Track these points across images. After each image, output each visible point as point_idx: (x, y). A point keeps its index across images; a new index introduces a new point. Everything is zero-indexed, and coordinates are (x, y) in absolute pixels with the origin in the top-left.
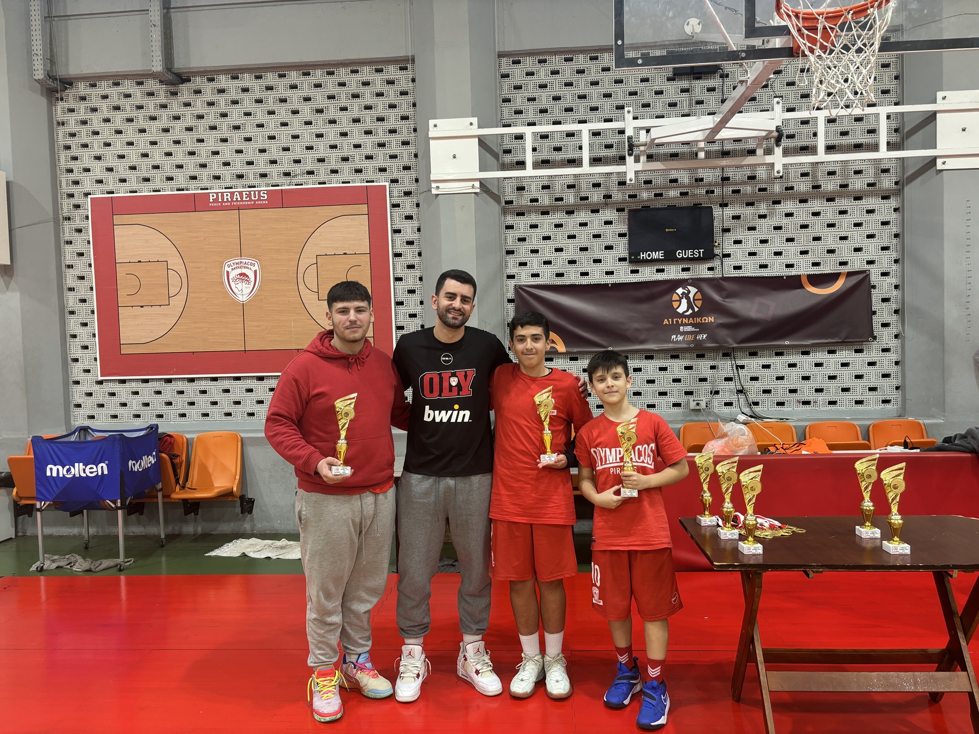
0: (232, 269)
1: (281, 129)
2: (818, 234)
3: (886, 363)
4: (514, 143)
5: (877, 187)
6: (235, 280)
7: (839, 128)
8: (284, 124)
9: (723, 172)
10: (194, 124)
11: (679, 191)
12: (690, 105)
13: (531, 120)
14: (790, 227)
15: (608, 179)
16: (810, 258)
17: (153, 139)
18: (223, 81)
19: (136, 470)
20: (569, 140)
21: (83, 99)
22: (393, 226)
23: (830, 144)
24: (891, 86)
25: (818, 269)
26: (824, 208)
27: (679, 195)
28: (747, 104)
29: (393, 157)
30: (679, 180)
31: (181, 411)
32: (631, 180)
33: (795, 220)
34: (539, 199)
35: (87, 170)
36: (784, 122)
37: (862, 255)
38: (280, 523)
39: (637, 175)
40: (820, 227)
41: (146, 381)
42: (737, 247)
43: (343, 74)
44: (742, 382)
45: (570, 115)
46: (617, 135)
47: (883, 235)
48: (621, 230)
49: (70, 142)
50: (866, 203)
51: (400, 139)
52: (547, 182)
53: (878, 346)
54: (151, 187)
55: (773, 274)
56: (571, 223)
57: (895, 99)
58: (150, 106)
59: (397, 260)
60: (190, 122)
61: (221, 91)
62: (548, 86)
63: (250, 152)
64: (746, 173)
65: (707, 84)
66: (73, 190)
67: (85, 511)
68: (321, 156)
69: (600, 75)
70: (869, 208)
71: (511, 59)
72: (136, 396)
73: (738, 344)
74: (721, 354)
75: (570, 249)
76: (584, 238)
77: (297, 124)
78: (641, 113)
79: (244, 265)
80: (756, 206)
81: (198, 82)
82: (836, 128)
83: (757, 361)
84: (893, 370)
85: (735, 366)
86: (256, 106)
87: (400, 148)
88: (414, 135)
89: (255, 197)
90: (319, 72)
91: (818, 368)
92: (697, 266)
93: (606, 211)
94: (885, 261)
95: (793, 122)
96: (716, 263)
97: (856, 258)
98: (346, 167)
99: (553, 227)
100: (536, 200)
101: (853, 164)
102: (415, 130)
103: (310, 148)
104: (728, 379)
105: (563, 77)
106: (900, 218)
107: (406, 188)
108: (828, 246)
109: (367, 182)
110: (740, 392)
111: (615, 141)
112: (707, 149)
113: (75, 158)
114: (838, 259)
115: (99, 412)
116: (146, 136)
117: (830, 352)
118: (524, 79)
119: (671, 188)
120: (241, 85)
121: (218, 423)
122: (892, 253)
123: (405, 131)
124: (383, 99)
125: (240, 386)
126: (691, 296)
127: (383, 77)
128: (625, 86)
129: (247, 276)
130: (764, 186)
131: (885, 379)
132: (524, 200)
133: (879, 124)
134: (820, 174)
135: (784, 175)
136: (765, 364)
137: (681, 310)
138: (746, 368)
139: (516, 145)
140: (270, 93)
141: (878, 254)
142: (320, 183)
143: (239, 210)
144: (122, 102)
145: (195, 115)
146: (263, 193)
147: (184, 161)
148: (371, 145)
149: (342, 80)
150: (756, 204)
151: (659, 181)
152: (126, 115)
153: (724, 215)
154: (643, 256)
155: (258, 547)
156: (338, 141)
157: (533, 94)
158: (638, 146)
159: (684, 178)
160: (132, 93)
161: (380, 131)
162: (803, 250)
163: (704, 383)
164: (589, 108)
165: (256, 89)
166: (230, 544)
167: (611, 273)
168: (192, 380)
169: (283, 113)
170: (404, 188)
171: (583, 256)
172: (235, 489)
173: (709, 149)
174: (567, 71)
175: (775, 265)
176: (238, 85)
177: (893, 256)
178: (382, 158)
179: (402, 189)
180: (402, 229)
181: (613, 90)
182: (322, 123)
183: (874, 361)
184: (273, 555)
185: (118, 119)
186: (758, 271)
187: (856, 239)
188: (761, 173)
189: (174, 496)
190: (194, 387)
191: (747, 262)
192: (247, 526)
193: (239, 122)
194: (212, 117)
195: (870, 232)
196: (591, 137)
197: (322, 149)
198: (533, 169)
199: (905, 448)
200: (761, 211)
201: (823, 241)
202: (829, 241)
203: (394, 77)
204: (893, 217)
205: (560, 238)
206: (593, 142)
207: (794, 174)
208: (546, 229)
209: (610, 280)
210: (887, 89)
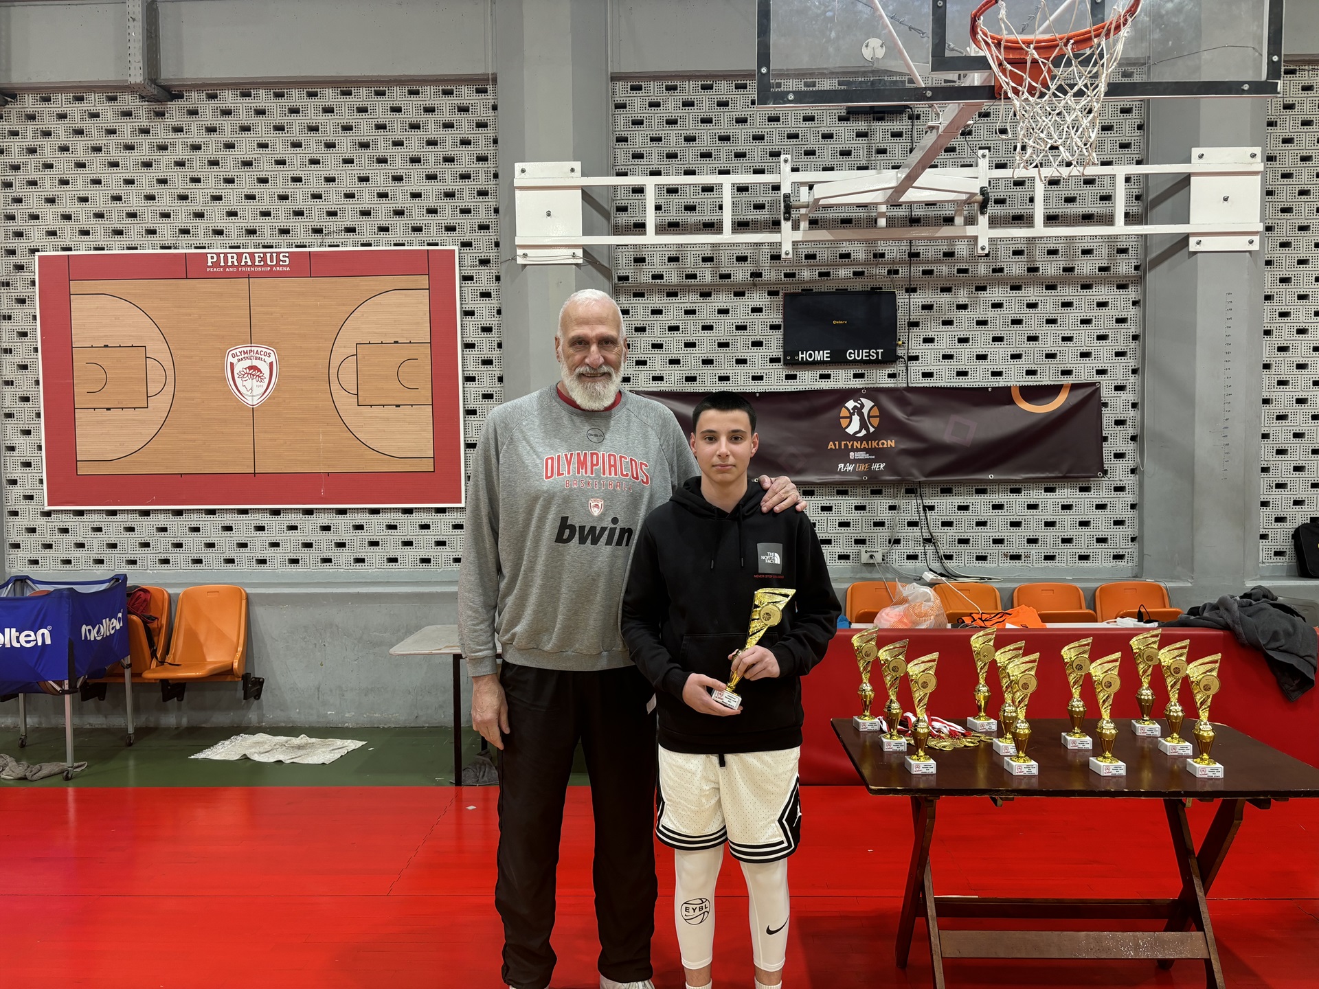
0: (239, 360)
1: (310, 169)
2: (1034, 332)
3: (1119, 506)
4: (630, 197)
5: (1112, 272)
6: (242, 376)
7: (1064, 192)
8: (315, 162)
9: (911, 246)
10: (187, 157)
11: (852, 270)
12: (869, 154)
13: (655, 167)
14: (998, 322)
15: (756, 251)
16: (1024, 364)
17: (128, 176)
18: (229, 99)
19: (92, 639)
20: (706, 196)
21: (31, 117)
22: (464, 306)
23: (1051, 214)
24: (1133, 138)
25: (1033, 379)
26: (1043, 298)
27: (851, 275)
28: (943, 155)
29: (466, 211)
30: (852, 254)
31: (163, 555)
32: (787, 254)
33: (1005, 312)
34: (665, 276)
35: (36, 217)
36: (992, 182)
37: (1091, 361)
38: (299, 713)
39: (796, 246)
40: (1036, 323)
41: (114, 513)
42: (927, 347)
43: (397, 95)
44: (931, 528)
45: (708, 162)
46: (771, 192)
47: (1119, 336)
48: (774, 320)
49: (11, 178)
50: (1097, 293)
51: (475, 187)
52: (675, 253)
53: (1110, 483)
54: (125, 243)
55: (974, 384)
56: (707, 309)
57: (1137, 156)
58: (125, 130)
59: (468, 352)
60: (181, 153)
61: (227, 112)
62: (679, 123)
63: (266, 198)
64: (941, 247)
65: (892, 128)
66: (14, 245)
67: (21, 695)
68: (366, 207)
69: (749, 109)
70: (1101, 300)
71: (629, 84)
72: (98, 533)
73: (926, 477)
74: (903, 490)
75: (705, 343)
76: (724, 328)
77: (333, 163)
78: (803, 163)
79: (255, 355)
80: (953, 293)
81: (194, 99)
82: (1060, 193)
83: (951, 501)
84: (1127, 515)
85: (921, 507)
86: (275, 135)
87: (475, 200)
88: (494, 182)
89: (272, 261)
90: (365, 92)
91: (1032, 511)
92: (874, 371)
93: (755, 295)
94: (1120, 371)
95: (1004, 183)
96: (899, 368)
97: (1083, 365)
98: (400, 223)
99: (683, 313)
100: (660, 277)
101: (1080, 241)
102: (496, 176)
103: (350, 196)
104: (912, 524)
105: (699, 111)
106: (1140, 314)
107: (483, 255)
108: (1047, 349)
109: (429, 244)
110: (927, 541)
111: (767, 199)
112: (891, 214)
113: (18, 201)
114: (1059, 366)
115: (45, 556)
116: (118, 171)
117: (1048, 490)
118: (647, 111)
119: (842, 265)
120: (255, 105)
121: (214, 572)
122: (1129, 361)
123: (482, 176)
124: (453, 132)
125: (247, 522)
126: (865, 411)
127: (453, 102)
128: (782, 126)
129: (259, 370)
130: (964, 266)
131: (1118, 527)
132: (643, 276)
133: (1115, 189)
134: (1038, 253)
135: (991, 253)
136: (962, 504)
137: (851, 430)
138: (936, 509)
139: (635, 201)
140: (295, 118)
141: (1111, 361)
142: (363, 245)
143: (249, 278)
144: (87, 124)
145: (189, 144)
146: (284, 256)
147: (172, 208)
148: (434, 194)
149: (396, 104)
150: (953, 290)
151: (826, 255)
152: (92, 142)
153: (912, 304)
154: (802, 356)
155: (266, 746)
156: (390, 187)
157: (657, 133)
158: (799, 207)
159: (859, 252)
160: (100, 111)
161: (448, 177)
162: (1015, 353)
163: (881, 528)
164: (733, 154)
165: (275, 111)
166: (227, 742)
167: (760, 378)
168: (179, 513)
169: (313, 145)
170: (480, 255)
171: (723, 355)
172: (236, 665)
173: (894, 214)
174: (704, 102)
175: (978, 372)
176: (250, 105)
177: (1130, 365)
178: (450, 213)
179: (477, 255)
180: (476, 310)
181: (766, 130)
182: (367, 162)
183: (1103, 503)
184: (286, 758)
185: (80, 147)
186: (955, 380)
187: (1083, 340)
188: (961, 249)
189: (148, 675)
190: (182, 523)
191: (941, 367)
192: (253, 717)
193: (251, 156)
194: (212, 148)
195: (1102, 331)
196: (736, 193)
197: (366, 197)
198: (657, 233)
199: (1139, 621)
200: (961, 300)
201: (1040, 342)
202: (1049, 343)
203: (468, 102)
204: (1131, 312)
205: (691, 328)
206: (737, 199)
207: (1004, 252)
208: (673, 316)
209: (757, 387)
210: (1127, 141)
